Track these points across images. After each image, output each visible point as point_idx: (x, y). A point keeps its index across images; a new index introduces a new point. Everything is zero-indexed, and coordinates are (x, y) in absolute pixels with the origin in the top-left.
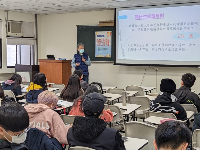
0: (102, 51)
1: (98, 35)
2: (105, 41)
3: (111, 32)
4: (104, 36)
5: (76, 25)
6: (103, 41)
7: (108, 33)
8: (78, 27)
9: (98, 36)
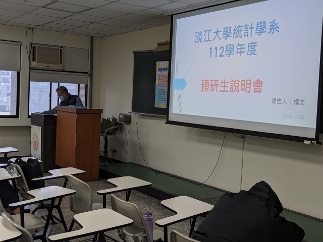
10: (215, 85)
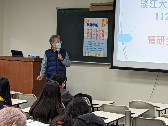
0: (94, 47)
1: (88, 23)
2: (98, 33)
3: (107, 19)
4: (96, 25)
5: (57, 8)
6: (95, 33)
7: (103, 21)
8: (59, 10)
9: (88, 25)
10: (161, 40)
